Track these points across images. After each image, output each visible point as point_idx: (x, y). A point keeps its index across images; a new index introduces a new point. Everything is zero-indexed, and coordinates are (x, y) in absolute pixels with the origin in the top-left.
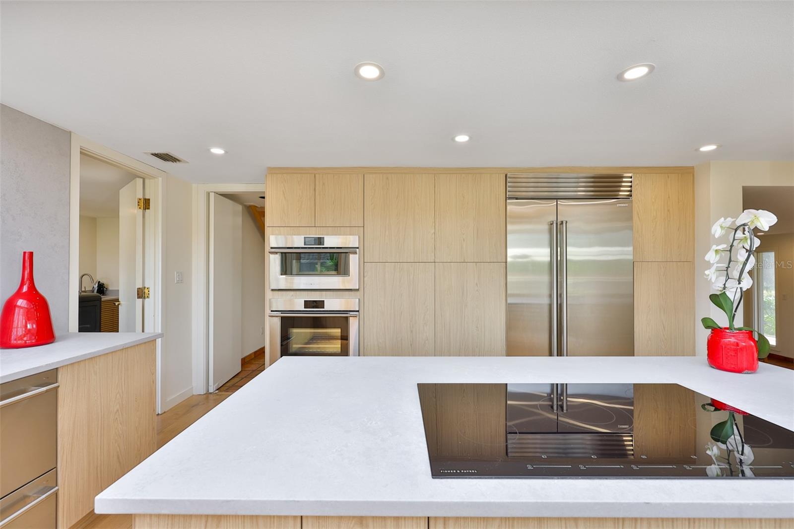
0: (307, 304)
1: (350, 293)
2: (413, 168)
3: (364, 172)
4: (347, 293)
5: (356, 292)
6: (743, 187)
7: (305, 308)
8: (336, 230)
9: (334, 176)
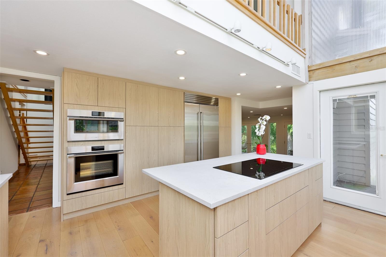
0: (93, 149)
1: (118, 141)
2: (149, 83)
3: (126, 81)
4: (116, 141)
5: (121, 141)
6: (242, 106)
7: (92, 151)
8: (111, 109)
9: (109, 80)
